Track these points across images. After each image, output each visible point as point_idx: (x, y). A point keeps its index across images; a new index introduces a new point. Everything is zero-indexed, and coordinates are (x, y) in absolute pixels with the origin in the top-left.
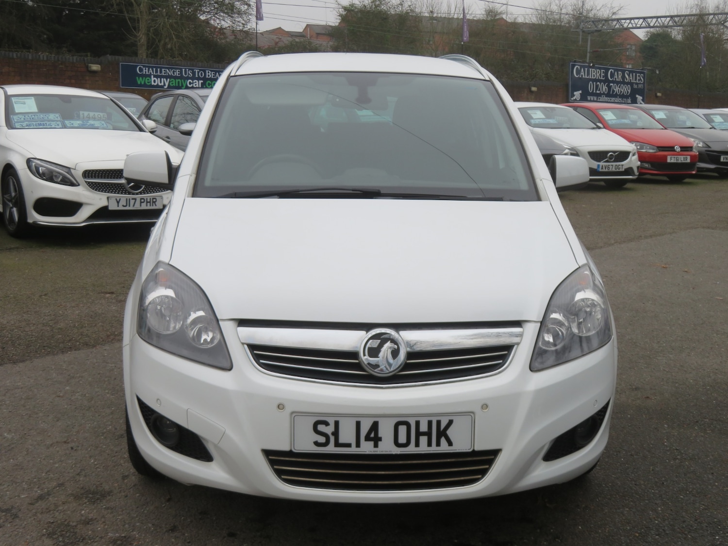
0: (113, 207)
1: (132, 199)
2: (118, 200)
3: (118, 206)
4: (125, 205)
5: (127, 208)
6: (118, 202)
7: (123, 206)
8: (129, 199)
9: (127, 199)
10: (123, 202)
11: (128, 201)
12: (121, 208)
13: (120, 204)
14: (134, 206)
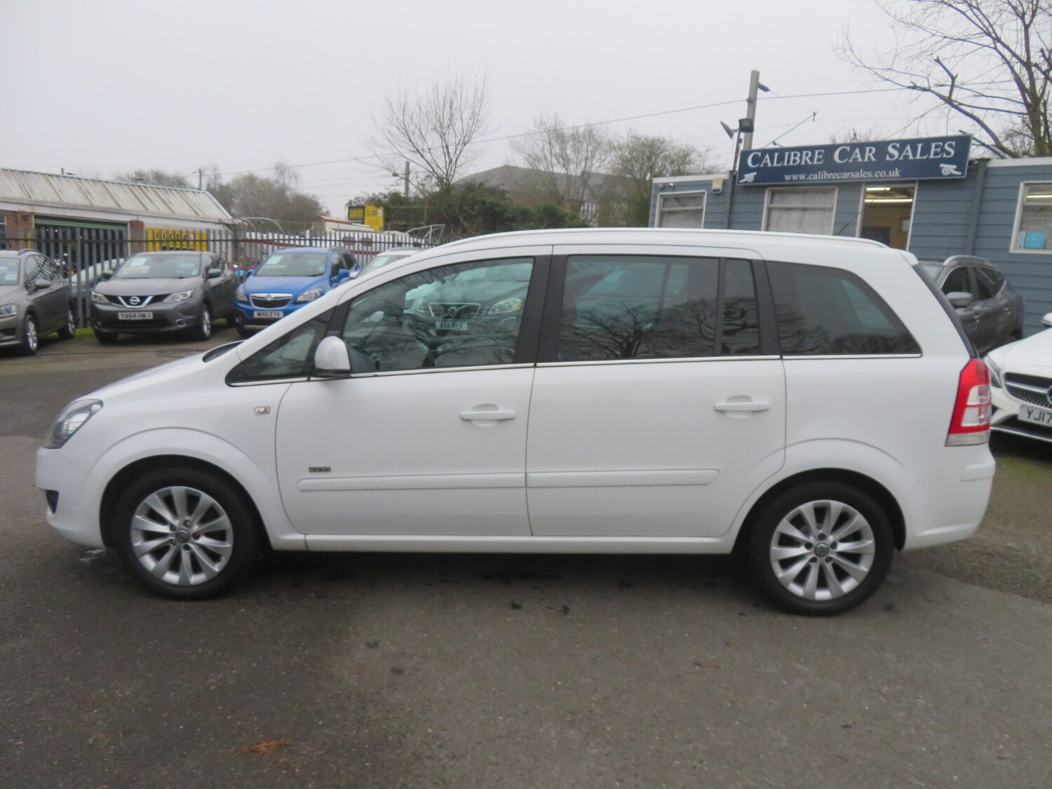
0: (1023, 417)
1: (1048, 413)
2: (1030, 410)
3: (1029, 417)
4: (1037, 417)
5: (1039, 422)
6: (1030, 413)
7: (1035, 419)
8: (1044, 414)
9: (1041, 412)
10: (1035, 415)
11: (1042, 415)
12: (1032, 420)
13: (1032, 416)
14: (1049, 421)
